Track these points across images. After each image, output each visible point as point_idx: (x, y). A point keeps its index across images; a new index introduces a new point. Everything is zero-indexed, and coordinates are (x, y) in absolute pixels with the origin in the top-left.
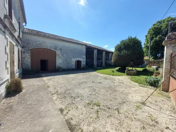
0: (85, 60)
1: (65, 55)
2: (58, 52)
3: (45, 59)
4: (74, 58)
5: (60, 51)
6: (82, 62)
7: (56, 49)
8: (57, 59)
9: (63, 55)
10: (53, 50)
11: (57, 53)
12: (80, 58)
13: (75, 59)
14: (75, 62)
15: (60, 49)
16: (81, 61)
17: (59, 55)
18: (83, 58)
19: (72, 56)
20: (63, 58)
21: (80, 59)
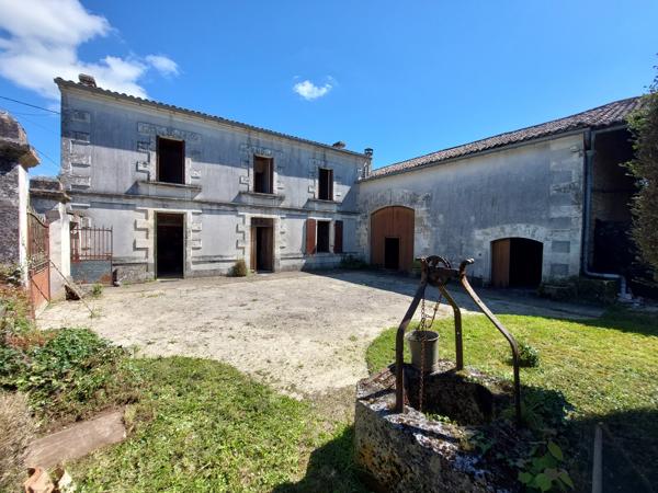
0: (575, 236)
1: (441, 217)
2: (420, 211)
3: (394, 235)
4: (483, 225)
5: (427, 206)
6: (547, 246)
7: (414, 201)
8: (416, 236)
9: (435, 221)
10: (408, 206)
11: (417, 216)
12: (523, 227)
13: (488, 230)
14: (487, 246)
15: (427, 197)
16: (540, 245)
17: (421, 219)
18: (551, 220)
19: (473, 218)
20: (434, 229)
21: (523, 231)
